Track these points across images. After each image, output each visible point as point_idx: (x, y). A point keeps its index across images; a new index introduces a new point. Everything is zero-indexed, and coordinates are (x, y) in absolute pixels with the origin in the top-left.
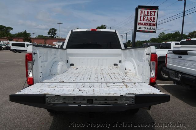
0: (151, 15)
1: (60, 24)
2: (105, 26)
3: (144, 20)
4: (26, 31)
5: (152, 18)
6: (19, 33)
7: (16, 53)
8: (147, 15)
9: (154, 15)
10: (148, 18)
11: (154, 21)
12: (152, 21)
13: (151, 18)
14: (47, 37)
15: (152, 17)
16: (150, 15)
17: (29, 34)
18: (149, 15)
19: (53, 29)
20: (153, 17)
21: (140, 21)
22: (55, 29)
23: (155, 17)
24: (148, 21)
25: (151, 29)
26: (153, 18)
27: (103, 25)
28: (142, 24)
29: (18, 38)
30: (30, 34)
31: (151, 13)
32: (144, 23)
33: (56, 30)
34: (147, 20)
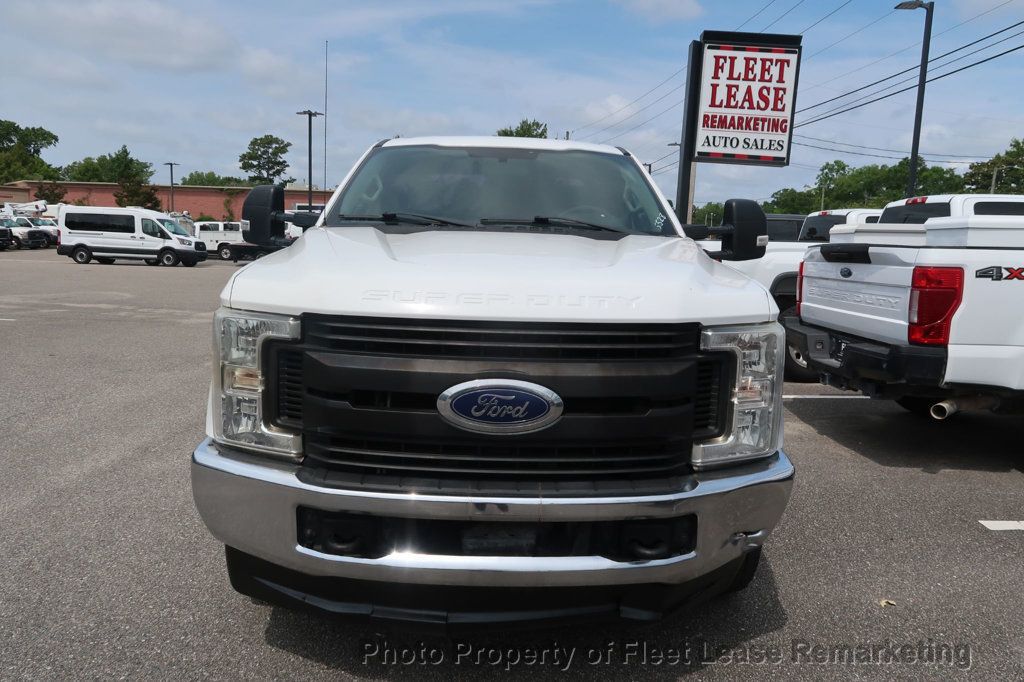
0: (767, 77)
1: (311, 115)
2: (538, 125)
3: (733, 103)
4: (125, 152)
5: (772, 92)
6: (88, 161)
7: (87, 262)
8: (746, 78)
9: (781, 80)
10: (749, 91)
11: (780, 106)
12: (771, 105)
13: (765, 92)
14: (238, 181)
15: (768, 89)
16: (758, 77)
17: (142, 169)
18: (754, 80)
19: (268, 141)
20: (777, 90)
21: (713, 105)
22: (276, 141)
23: (784, 90)
24: (751, 107)
25: (766, 144)
26: (777, 94)
27: (530, 121)
28: (723, 123)
29: (90, 189)
30: (145, 166)
31: (764, 70)
32: (733, 118)
33: (283, 148)
34: (746, 104)
